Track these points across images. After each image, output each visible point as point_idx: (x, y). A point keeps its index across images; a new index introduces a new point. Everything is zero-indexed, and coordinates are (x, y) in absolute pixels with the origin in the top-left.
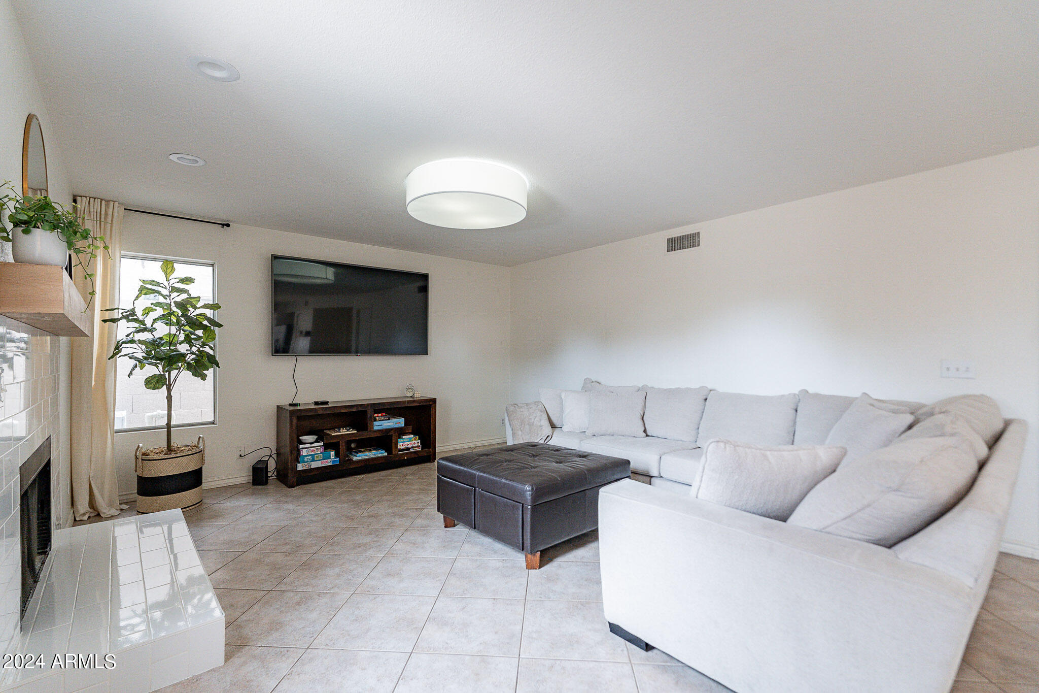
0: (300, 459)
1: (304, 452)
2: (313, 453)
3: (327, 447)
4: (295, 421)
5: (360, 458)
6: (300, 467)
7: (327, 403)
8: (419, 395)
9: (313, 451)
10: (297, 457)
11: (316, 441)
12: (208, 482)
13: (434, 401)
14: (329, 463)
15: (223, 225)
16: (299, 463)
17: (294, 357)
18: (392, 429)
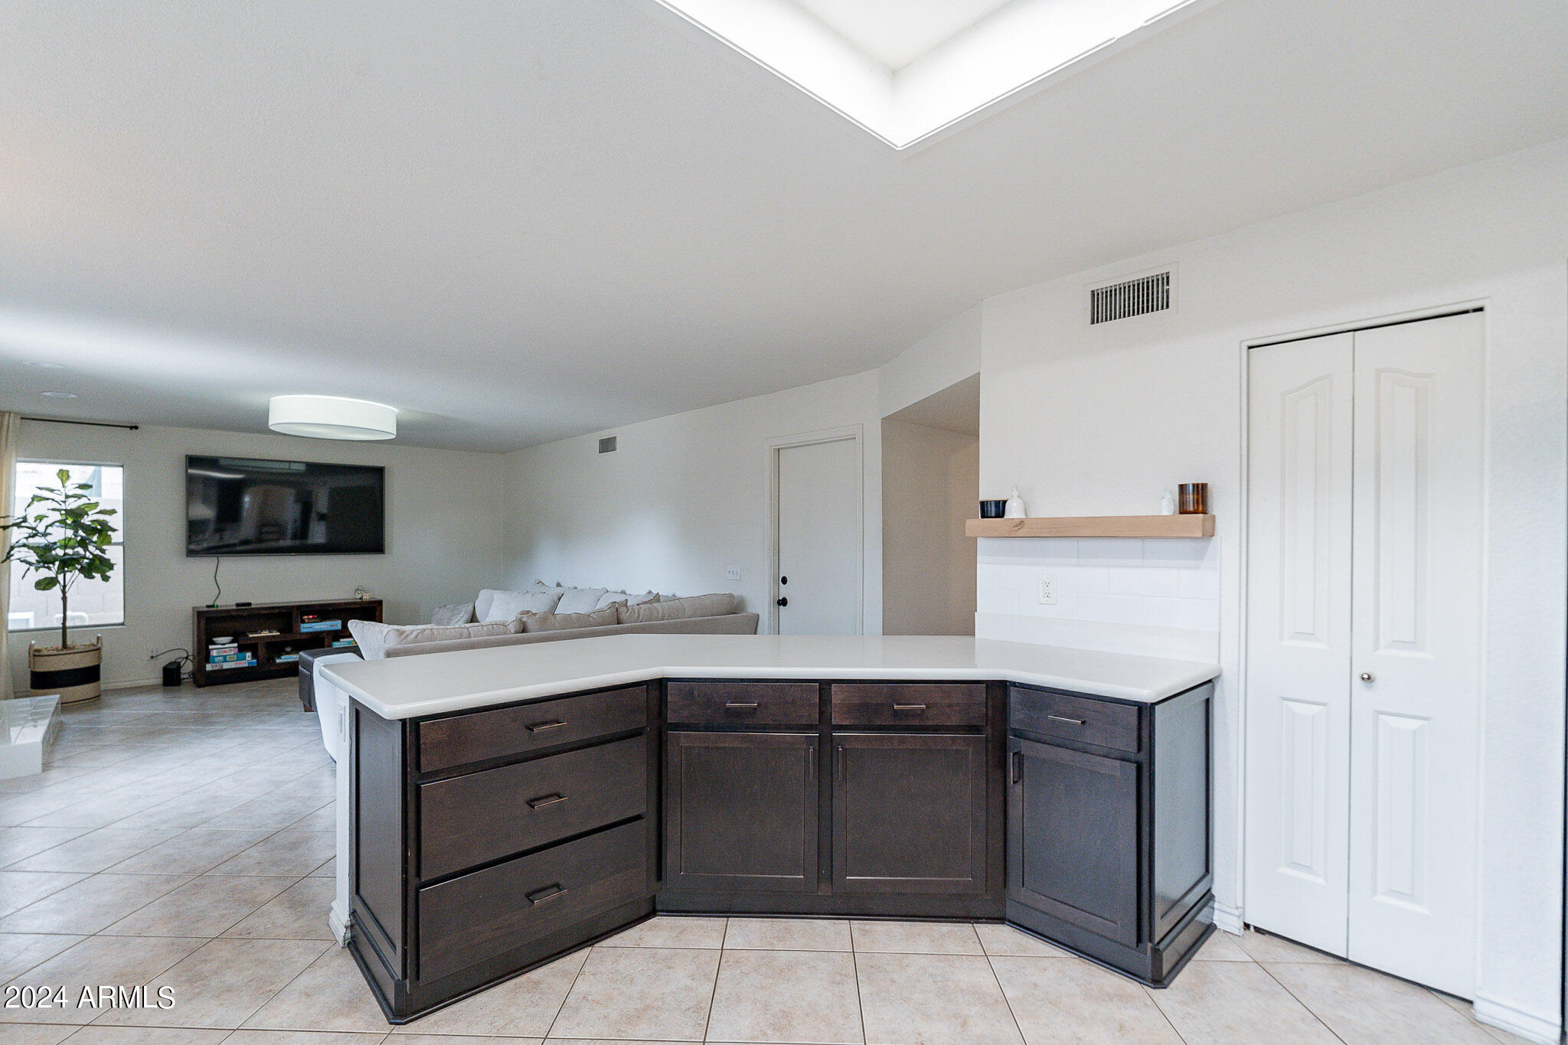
0: (211, 658)
1: (214, 653)
2: (225, 654)
3: (242, 649)
4: (203, 622)
5: (285, 661)
6: (209, 667)
7: (250, 604)
8: (366, 597)
9: (225, 652)
10: (207, 658)
11: (232, 642)
12: (107, 680)
13: (380, 603)
14: (244, 664)
15: (131, 428)
16: (209, 662)
17: (216, 558)
18: (324, 632)
